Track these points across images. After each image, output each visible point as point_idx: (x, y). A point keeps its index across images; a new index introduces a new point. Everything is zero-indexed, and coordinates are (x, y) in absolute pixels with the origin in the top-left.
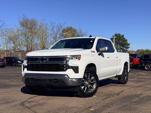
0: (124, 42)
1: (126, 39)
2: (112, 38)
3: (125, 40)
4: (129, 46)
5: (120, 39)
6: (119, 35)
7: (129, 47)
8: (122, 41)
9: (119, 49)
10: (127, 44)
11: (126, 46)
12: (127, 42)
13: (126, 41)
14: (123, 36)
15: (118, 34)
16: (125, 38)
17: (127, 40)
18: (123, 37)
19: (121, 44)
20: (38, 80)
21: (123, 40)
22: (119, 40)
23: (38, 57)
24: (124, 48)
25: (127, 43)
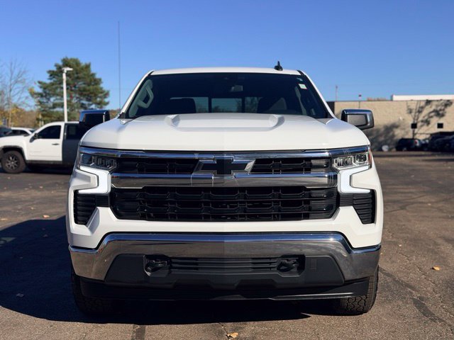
0: (91, 87)
1: (97, 76)
2: (53, 72)
3: (95, 80)
4: (106, 100)
5: (80, 75)
6: (74, 63)
7: (107, 103)
8: (84, 84)
9: (77, 108)
10: (102, 93)
11: (96, 99)
12: (102, 85)
13: (97, 82)
14: (88, 66)
15: (71, 59)
16: (93, 75)
17: (100, 80)
18: (90, 71)
19: (85, 90)
20: (196, 264)
21: (88, 80)
22: (78, 78)
23: (196, 156)
24: (91, 105)
25: (101, 88)
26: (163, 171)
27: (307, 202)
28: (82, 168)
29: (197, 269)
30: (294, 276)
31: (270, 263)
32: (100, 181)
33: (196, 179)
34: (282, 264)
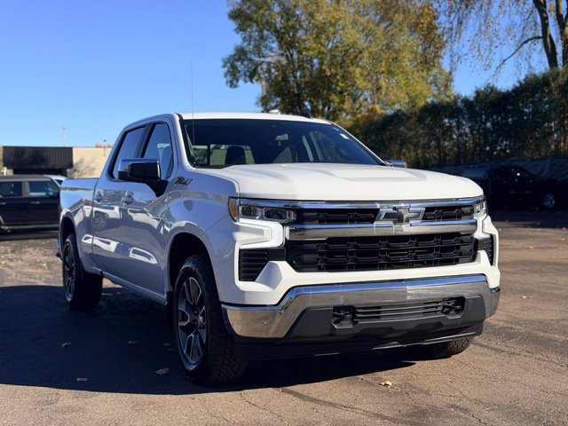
20: (379, 313)
23: (378, 206)
26: (344, 221)
27: (458, 247)
28: (242, 220)
29: (378, 317)
30: (453, 317)
31: (437, 307)
32: (273, 234)
33: (380, 228)
34: (444, 307)
